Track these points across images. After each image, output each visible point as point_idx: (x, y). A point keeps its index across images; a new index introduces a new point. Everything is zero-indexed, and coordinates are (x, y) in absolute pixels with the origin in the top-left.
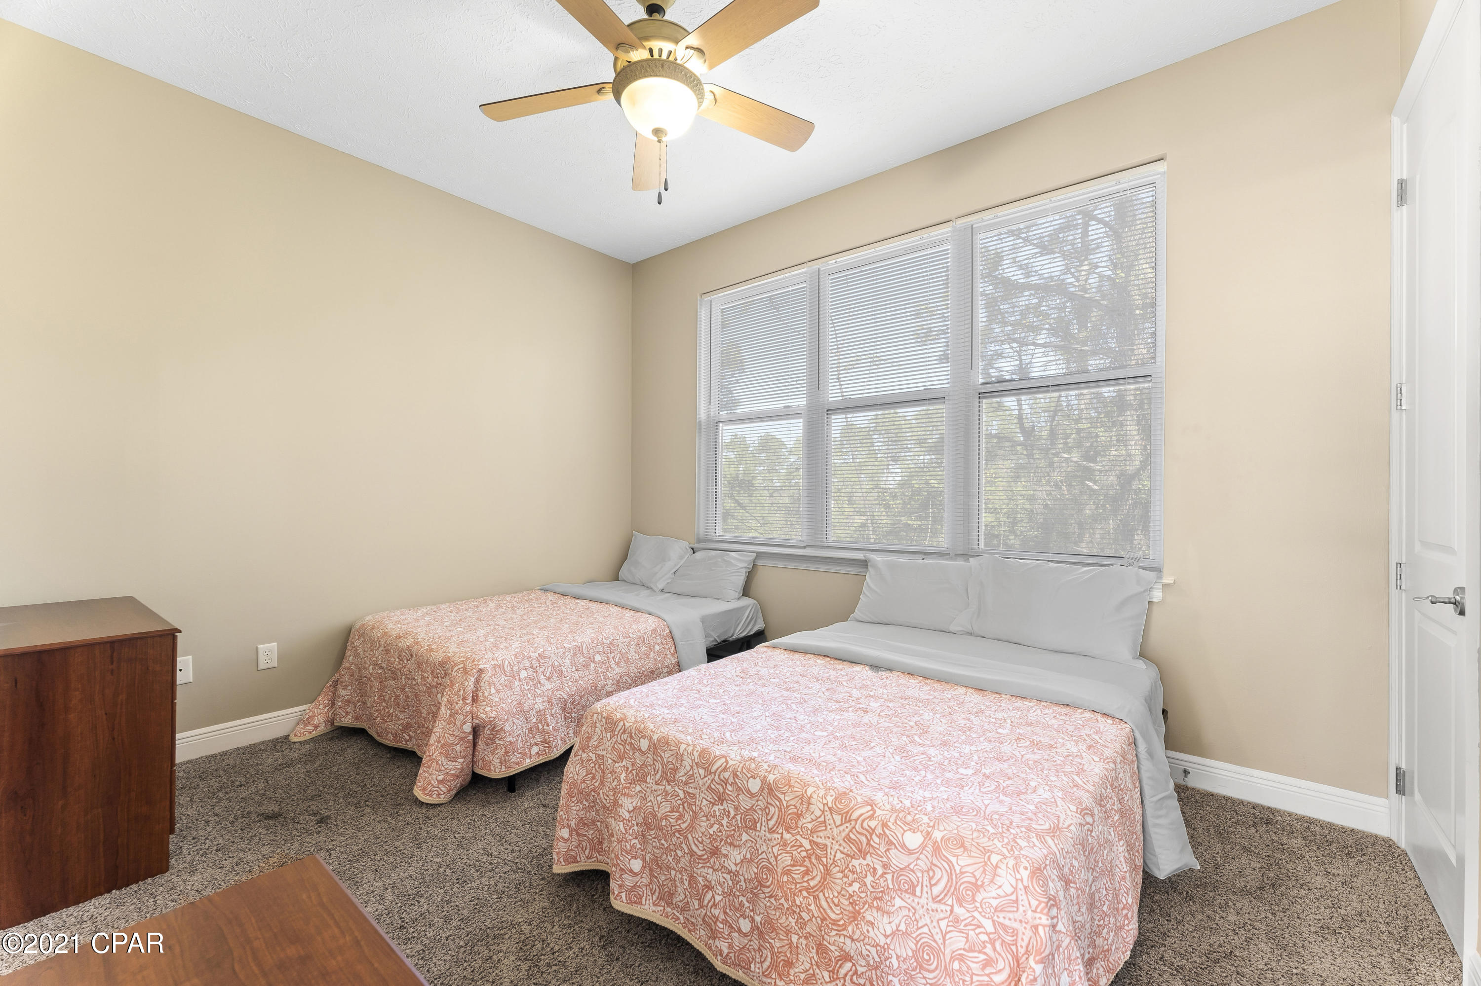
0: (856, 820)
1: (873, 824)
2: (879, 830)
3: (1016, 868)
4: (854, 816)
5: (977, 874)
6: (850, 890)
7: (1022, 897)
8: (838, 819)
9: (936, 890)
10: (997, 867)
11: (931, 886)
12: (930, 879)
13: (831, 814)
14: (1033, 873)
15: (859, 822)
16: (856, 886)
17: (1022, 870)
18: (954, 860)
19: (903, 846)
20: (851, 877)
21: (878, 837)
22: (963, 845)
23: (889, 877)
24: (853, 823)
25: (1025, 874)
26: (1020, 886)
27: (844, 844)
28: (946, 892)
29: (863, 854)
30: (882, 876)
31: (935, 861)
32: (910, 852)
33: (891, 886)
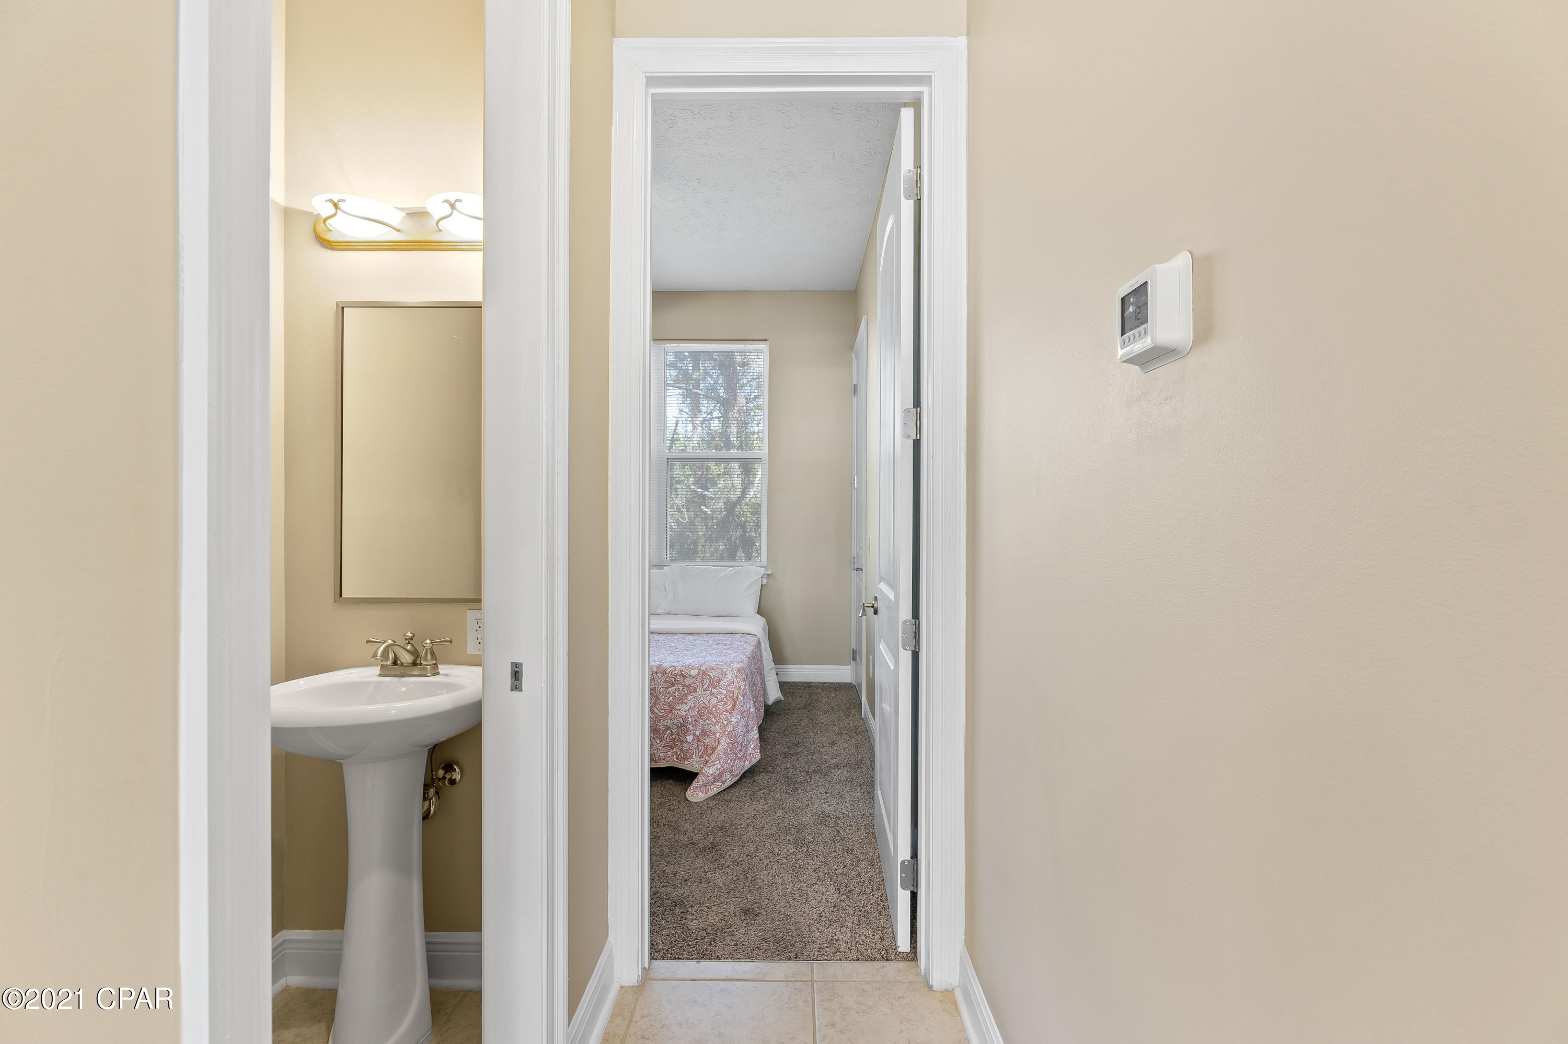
0: (669, 673)
1: (676, 672)
2: (680, 673)
3: (732, 671)
4: (667, 672)
5: (720, 676)
6: (668, 701)
7: (735, 679)
8: (660, 675)
9: (705, 687)
10: (726, 672)
11: (703, 686)
12: (702, 683)
13: (656, 674)
14: (738, 672)
15: (670, 673)
16: (671, 699)
17: (734, 671)
18: (711, 674)
19: (691, 676)
20: (668, 696)
21: (679, 676)
22: (713, 669)
23: (685, 690)
24: (667, 675)
25: (735, 672)
26: (734, 676)
27: (664, 684)
28: (708, 686)
29: (673, 685)
30: (682, 690)
31: (704, 677)
32: (693, 677)
33: (686, 692)
